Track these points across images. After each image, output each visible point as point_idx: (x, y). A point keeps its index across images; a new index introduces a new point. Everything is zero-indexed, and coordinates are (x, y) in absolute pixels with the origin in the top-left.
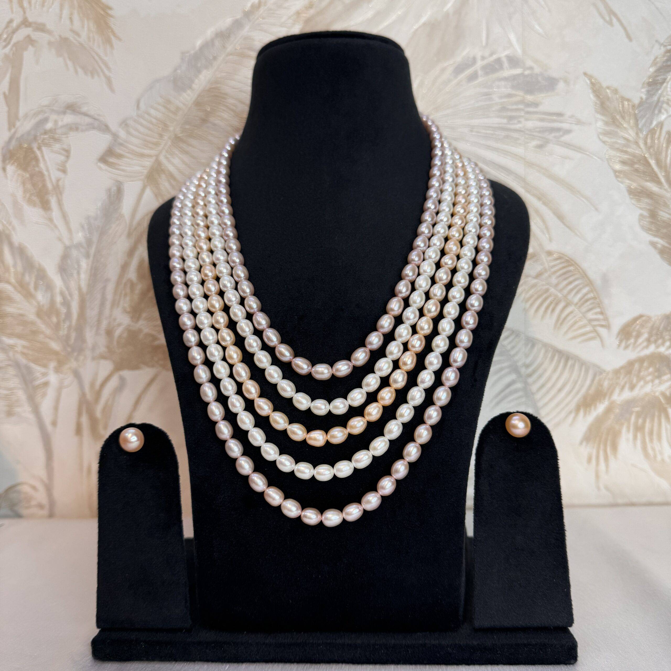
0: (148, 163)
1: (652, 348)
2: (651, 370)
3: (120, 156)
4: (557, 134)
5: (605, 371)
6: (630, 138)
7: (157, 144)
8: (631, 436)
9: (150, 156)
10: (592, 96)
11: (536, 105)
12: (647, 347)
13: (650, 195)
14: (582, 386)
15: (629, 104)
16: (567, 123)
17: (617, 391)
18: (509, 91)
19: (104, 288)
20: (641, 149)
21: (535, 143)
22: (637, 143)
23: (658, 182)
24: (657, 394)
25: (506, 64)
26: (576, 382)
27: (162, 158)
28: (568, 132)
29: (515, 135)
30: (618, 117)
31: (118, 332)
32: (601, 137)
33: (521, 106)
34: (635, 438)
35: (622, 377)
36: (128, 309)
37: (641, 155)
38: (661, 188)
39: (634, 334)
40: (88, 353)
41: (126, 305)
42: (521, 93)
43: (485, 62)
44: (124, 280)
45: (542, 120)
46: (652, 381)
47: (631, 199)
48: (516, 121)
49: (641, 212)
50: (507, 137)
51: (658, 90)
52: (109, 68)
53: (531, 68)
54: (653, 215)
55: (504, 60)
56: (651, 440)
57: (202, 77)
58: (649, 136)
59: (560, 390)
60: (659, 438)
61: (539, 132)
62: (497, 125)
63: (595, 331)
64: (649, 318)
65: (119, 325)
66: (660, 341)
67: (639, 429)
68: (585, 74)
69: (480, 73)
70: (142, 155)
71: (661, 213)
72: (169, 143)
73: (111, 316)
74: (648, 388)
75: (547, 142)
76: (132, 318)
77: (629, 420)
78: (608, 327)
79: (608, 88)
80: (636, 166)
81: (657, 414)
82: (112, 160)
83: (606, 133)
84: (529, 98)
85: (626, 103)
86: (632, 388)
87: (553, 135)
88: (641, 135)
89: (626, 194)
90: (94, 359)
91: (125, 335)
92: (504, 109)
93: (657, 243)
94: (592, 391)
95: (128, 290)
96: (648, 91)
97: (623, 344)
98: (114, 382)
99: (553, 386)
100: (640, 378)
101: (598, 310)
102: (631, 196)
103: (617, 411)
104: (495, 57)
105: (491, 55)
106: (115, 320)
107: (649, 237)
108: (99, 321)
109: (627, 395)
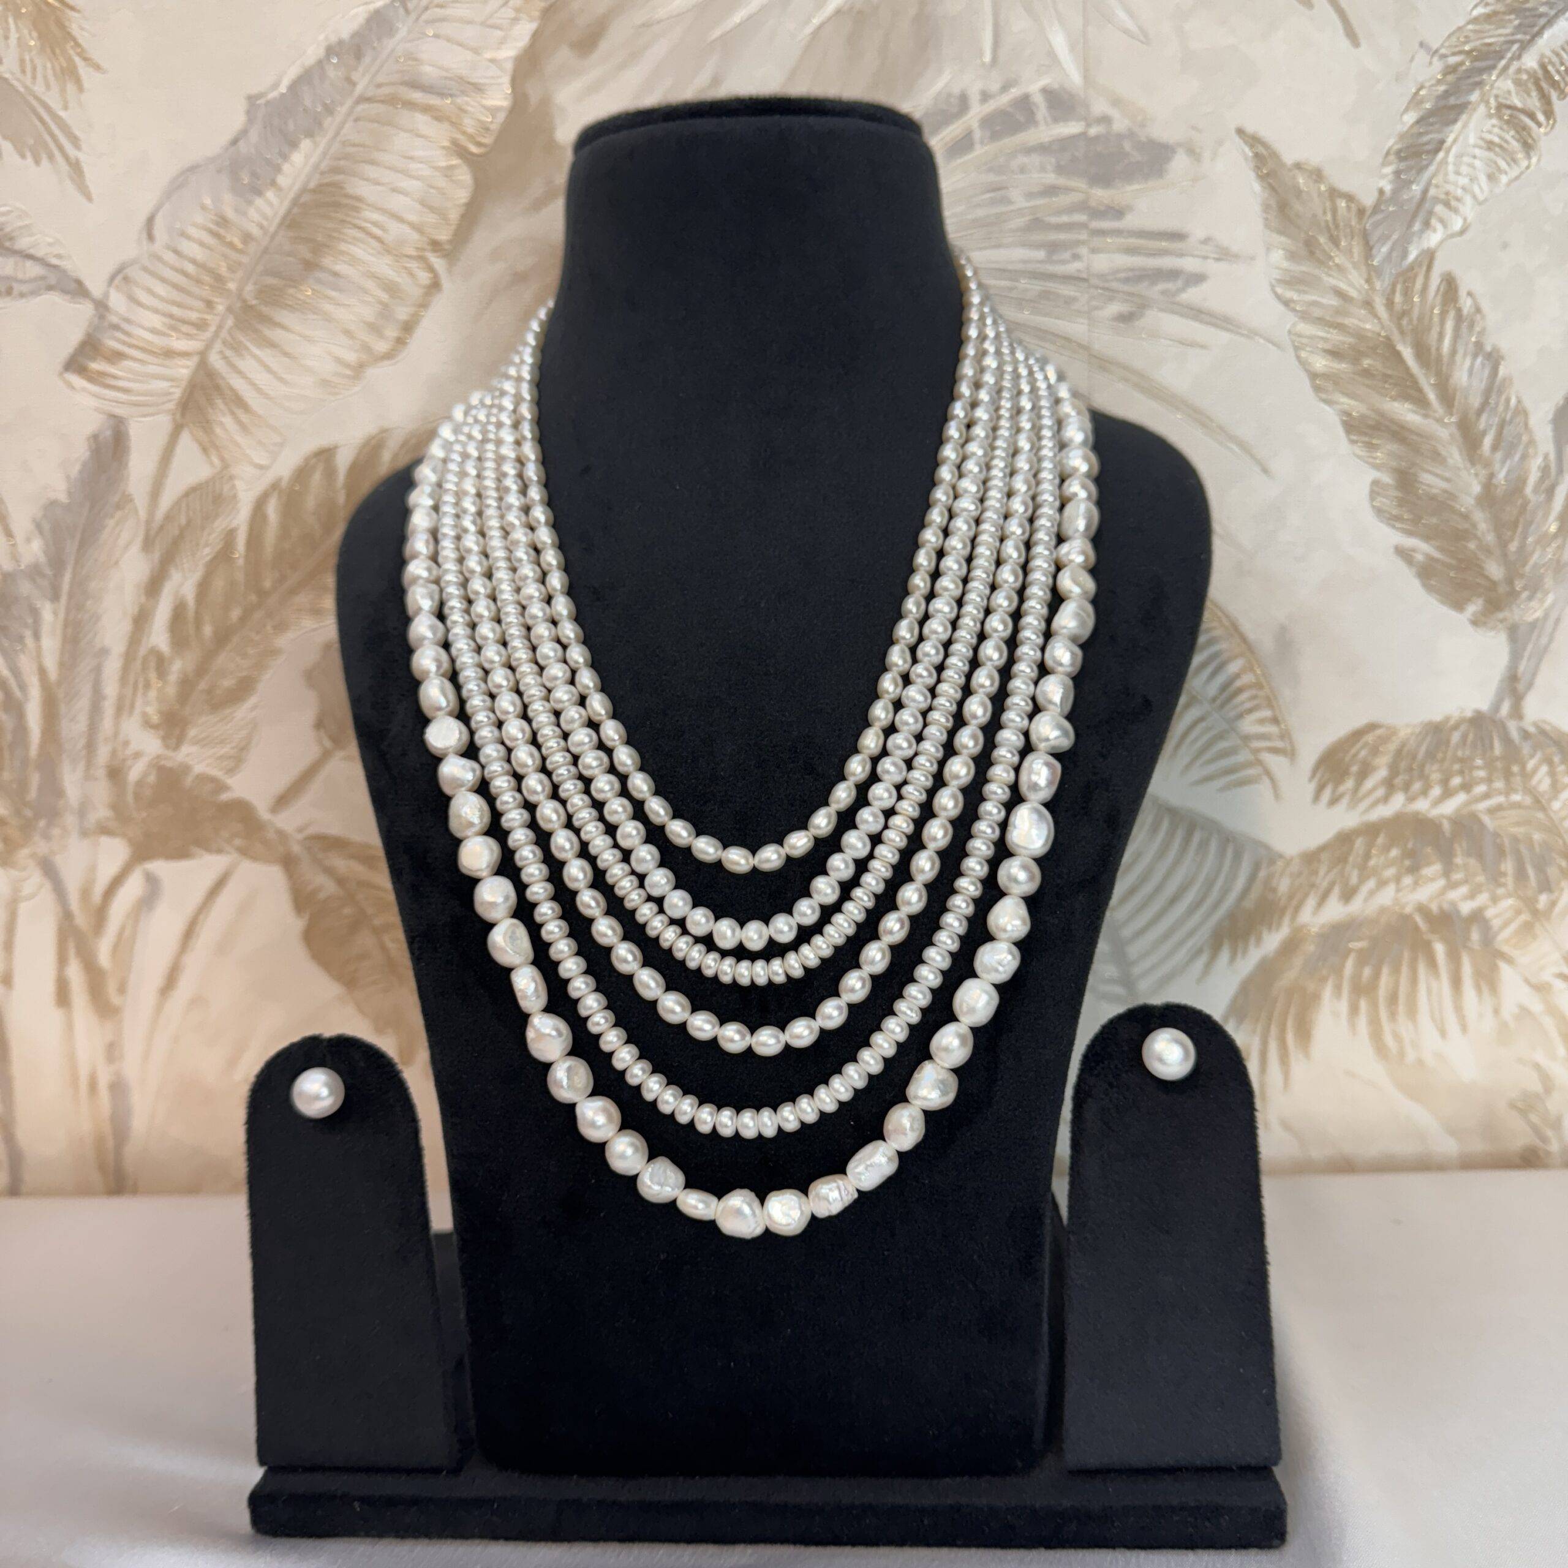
0: (184, 370)
1: (1398, 803)
2: (1394, 852)
3: (117, 357)
4: (1170, 286)
5: (1281, 856)
6: (1353, 293)
7: (201, 325)
8: (1343, 1006)
9: (185, 354)
10: (1257, 187)
11: (1119, 213)
12: (1386, 799)
13: (1399, 433)
14: (1225, 892)
15: (1348, 208)
16: (1193, 256)
17: (1311, 902)
18: (1051, 178)
19: (98, 670)
20: (1379, 319)
21: (1115, 308)
22: (1368, 304)
23: (1421, 402)
24: (1408, 910)
25: (1042, 111)
26: (1209, 884)
27: (215, 360)
28: (1198, 278)
29: (1067, 290)
30: (1322, 240)
31: (135, 773)
32: (1279, 290)
33: (1081, 218)
34: (1354, 1010)
35: (1322, 871)
36: (155, 719)
37: (1379, 335)
38: (1426, 416)
39: (1354, 769)
40: (70, 820)
41: (150, 710)
42: (1080, 184)
43: (990, 107)
44: (142, 651)
45: (1131, 251)
46: (1398, 879)
47: (1353, 442)
48: (1067, 255)
49: (1375, 474)
50: (1045, 295)
51: (1421, 170)
52: (75, 141)
53: (1105, 120)
54: (1405, 480)
55: (1039, 99)
56: (1393, 1015)
57: (297, 158)
58: (1399, 287)
59: (1174, 900)
60: (1412, 1012)
61: (1127, 280)
62: (1020, 266)
63: (1259, 762)
64: (1392, 732)
65: (137, 755)
66: (1417, 786)
67: (1362, 990)
68: (1240, 132)
69: (977, 135)
70: (169, 354)
71: (1426, 478)
72: (230, 322)
73: (116, 735)
74: (1386, 897)
75: (1143, 305)
76: (164, 738)
77: (1339, 971)
78: (1290, 753)
79: (1298, 166)
80: (1366, 362)
81: (1406, 955)
82: (95, 366)
83: (1292, 281)
84: (1100, 195)
85: (1343, 204)
86: (1348, 895)
87: (1161, 286)
88: (1378, 285)
89: (1340, 431)
90: (84, 833)
91: (152, 779)
92: (1037, 224)
93: (1414, 550)
94: (1249, 904)
95: (153, 676)
96: (1397, 173)
97: (1327, 794)
98: (133, 888)
99: (1158, 889)
100: (1365, 873)
101: (1267, 713)
102: (1354, 438)
103: (1310, 948)
104: (1015, 92)
105: (1005, 88)
106: (126, 743)
107: (1392, 537)
108: (91, 747)
109: (1334, 911)
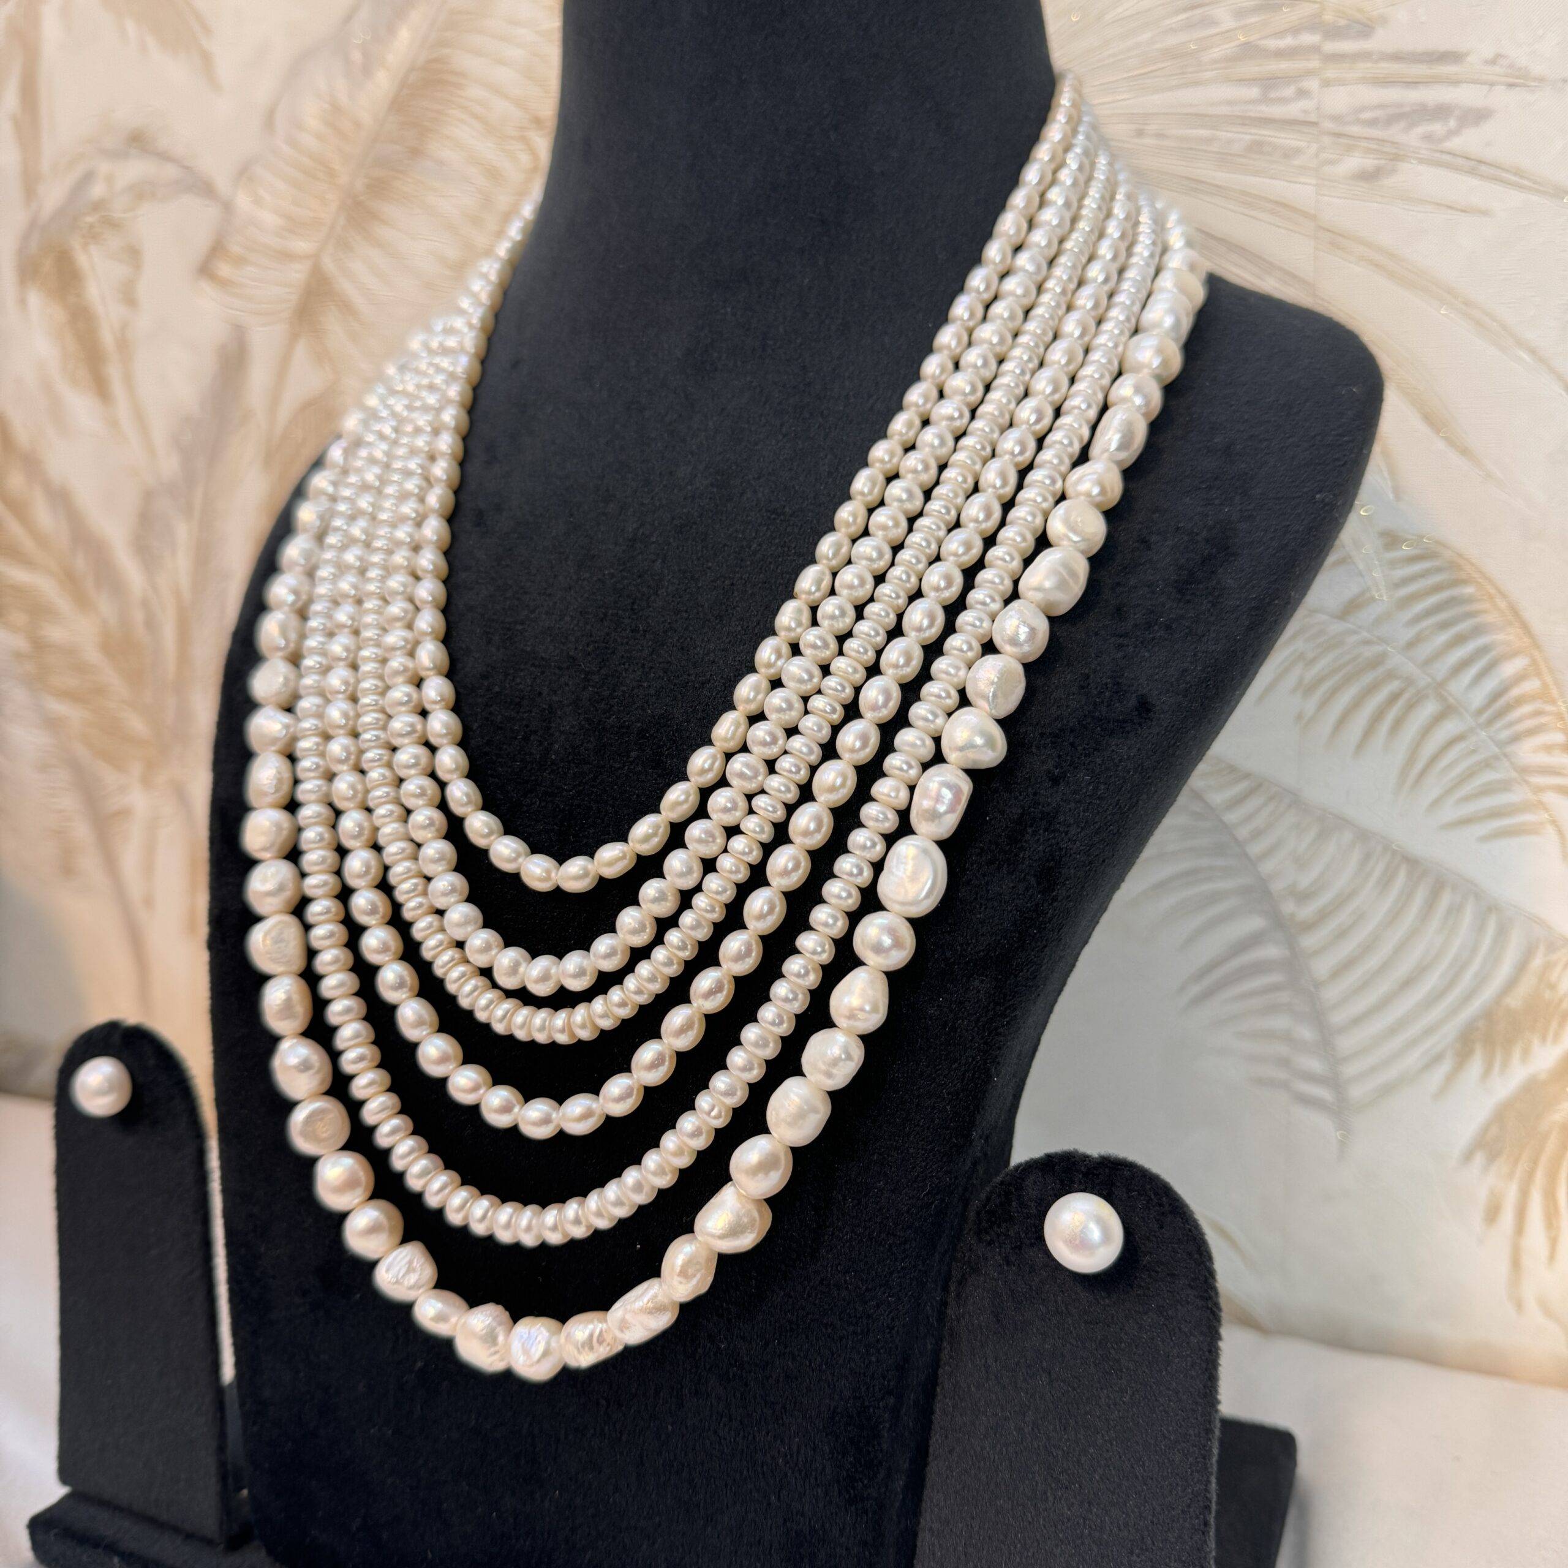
0: (298, 273)
3: (240, 261)
4: (1437, 127)
5: (1566, 941)
7: (315, 225)
9: (299, 257)
11: (1367, 28)
16: (1473, 83)
21: (1355, 162)
26: (1459, 968)
27: (327, 263)
28: (1477, 116)
29: (1287, 139)
33: (1309, 39)
45: (1382, 81)
48: (1289, 91)
50: (1256, 148)
52: (207, 30)
57: (405, 32)
61: (1373, 123)
62: (1224, 110)
70: (285, 256)
72: (342, 219)
75: (1396, 157)
92: (1248, 50)
